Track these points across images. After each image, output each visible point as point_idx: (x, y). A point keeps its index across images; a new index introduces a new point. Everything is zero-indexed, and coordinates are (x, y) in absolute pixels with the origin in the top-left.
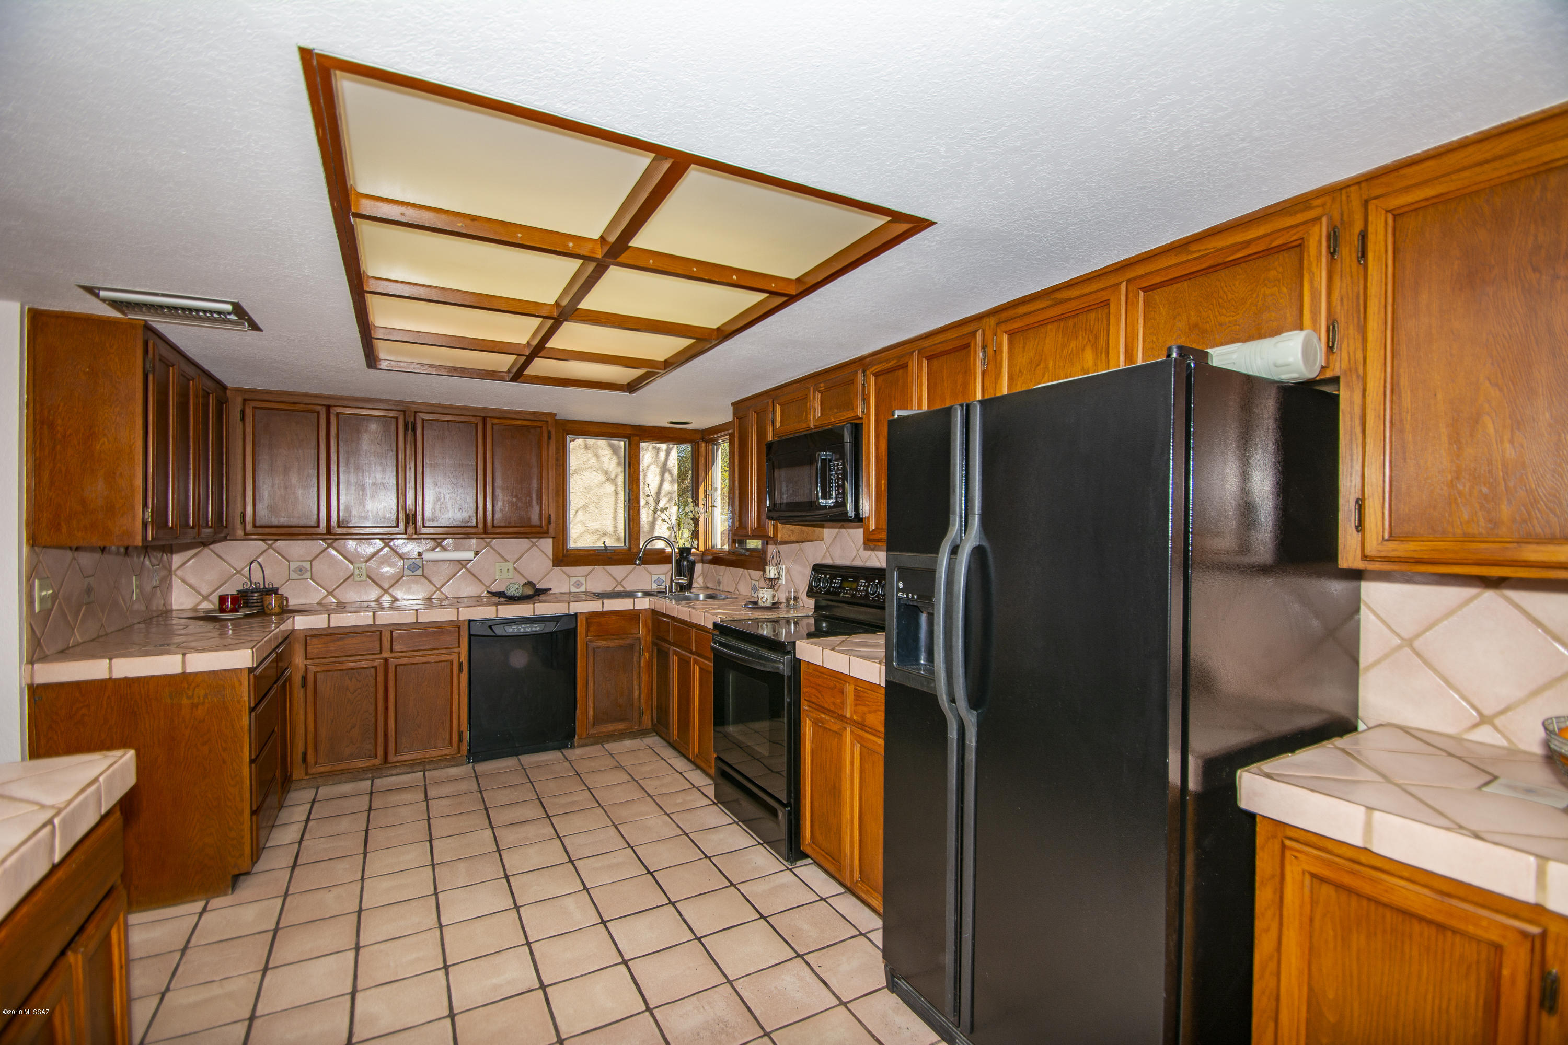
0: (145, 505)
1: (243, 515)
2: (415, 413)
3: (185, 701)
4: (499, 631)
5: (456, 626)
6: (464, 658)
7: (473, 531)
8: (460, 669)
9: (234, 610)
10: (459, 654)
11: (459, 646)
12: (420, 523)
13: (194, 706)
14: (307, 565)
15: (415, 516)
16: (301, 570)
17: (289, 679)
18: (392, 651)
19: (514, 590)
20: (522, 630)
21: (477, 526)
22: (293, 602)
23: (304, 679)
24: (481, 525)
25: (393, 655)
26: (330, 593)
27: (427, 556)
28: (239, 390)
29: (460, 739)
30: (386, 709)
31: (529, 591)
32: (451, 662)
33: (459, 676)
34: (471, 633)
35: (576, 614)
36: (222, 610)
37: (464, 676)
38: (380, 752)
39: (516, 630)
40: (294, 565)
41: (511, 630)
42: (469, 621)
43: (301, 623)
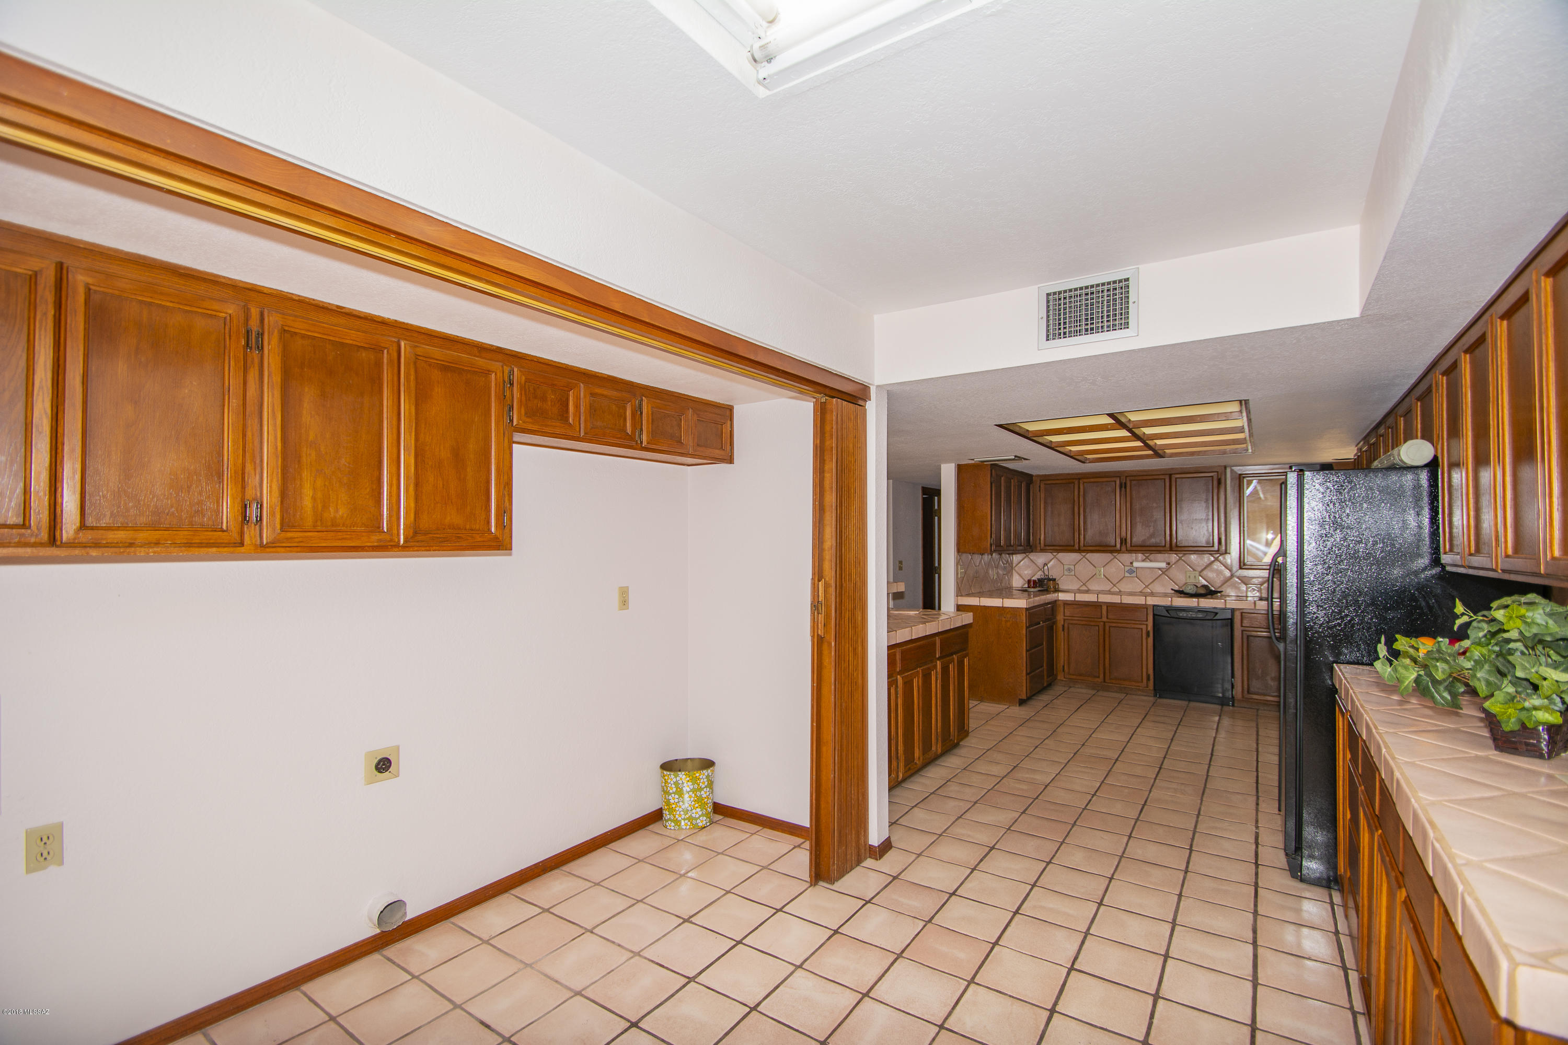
0: (991, 537)
1: (1040, 539)
2: (1126, 477)
3: (1004, 619)
4: (1173, 614)
5: (1145, 607)
6: (1150, 628)
7: (1162, 549)
8: (1148, 634)
9: (1033, 587)
10: (1147, 625)
11: (1147, 621)
12: (1128, 545)
13: (1006, 621)
14: (1072, 567)
15: (1126, 540)
16: (1069, 570)
17: (1055, 623)
18: (1107, 618)
19: (1190, 589)
20: (1189, 615)
21: (1165, 546)
22: (1062, 587)
23: (1063, 626)
24: (1168, 545)
25: (1108, 620)
26: (1084, 584)
27: (1136, 564)
28: (1038, 476)
29: (1148, 679)
30: (1104, 650)
31: (1202, 591)
32: (1142, 629)
33: (1147, 639)
34: (1155, 613)
35: (1233, 610)
36: (1029, 587)
37: (1151, 640)
38: (1102, 676)
39: (1185, 615)
40: (1066, 567)
41: (1181, 615)
42: (1154, 606)
43: (1062, 596)
